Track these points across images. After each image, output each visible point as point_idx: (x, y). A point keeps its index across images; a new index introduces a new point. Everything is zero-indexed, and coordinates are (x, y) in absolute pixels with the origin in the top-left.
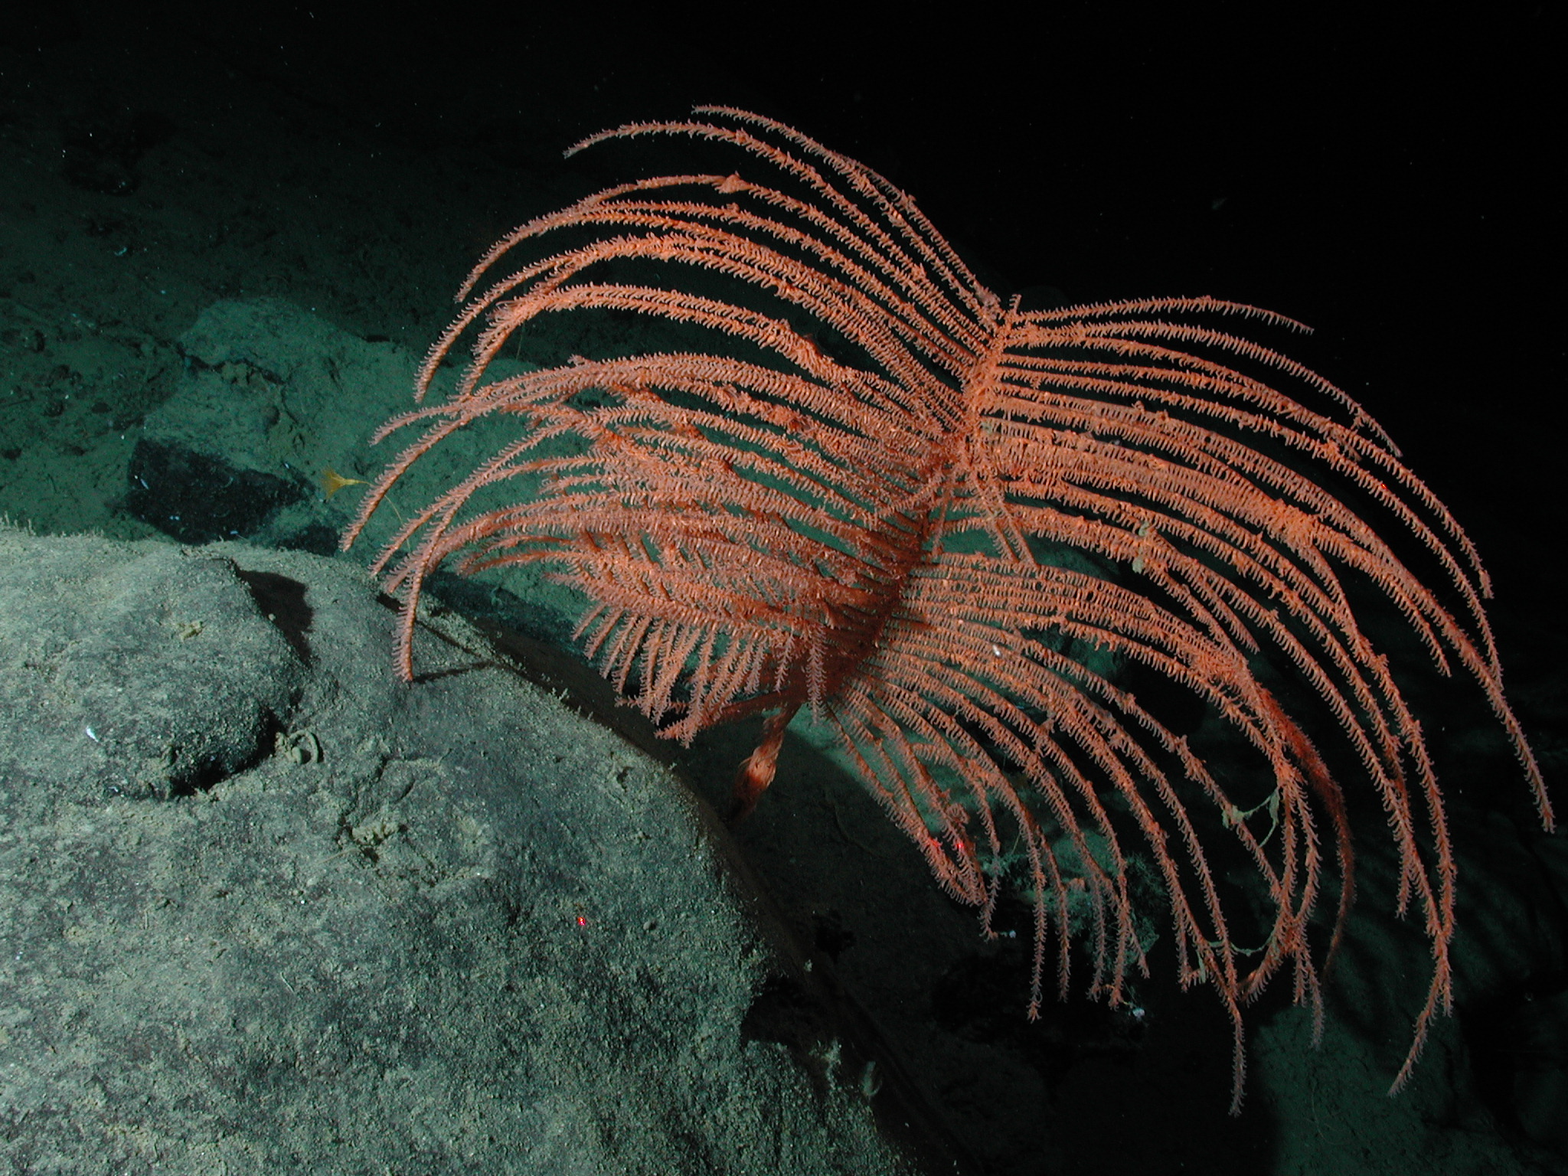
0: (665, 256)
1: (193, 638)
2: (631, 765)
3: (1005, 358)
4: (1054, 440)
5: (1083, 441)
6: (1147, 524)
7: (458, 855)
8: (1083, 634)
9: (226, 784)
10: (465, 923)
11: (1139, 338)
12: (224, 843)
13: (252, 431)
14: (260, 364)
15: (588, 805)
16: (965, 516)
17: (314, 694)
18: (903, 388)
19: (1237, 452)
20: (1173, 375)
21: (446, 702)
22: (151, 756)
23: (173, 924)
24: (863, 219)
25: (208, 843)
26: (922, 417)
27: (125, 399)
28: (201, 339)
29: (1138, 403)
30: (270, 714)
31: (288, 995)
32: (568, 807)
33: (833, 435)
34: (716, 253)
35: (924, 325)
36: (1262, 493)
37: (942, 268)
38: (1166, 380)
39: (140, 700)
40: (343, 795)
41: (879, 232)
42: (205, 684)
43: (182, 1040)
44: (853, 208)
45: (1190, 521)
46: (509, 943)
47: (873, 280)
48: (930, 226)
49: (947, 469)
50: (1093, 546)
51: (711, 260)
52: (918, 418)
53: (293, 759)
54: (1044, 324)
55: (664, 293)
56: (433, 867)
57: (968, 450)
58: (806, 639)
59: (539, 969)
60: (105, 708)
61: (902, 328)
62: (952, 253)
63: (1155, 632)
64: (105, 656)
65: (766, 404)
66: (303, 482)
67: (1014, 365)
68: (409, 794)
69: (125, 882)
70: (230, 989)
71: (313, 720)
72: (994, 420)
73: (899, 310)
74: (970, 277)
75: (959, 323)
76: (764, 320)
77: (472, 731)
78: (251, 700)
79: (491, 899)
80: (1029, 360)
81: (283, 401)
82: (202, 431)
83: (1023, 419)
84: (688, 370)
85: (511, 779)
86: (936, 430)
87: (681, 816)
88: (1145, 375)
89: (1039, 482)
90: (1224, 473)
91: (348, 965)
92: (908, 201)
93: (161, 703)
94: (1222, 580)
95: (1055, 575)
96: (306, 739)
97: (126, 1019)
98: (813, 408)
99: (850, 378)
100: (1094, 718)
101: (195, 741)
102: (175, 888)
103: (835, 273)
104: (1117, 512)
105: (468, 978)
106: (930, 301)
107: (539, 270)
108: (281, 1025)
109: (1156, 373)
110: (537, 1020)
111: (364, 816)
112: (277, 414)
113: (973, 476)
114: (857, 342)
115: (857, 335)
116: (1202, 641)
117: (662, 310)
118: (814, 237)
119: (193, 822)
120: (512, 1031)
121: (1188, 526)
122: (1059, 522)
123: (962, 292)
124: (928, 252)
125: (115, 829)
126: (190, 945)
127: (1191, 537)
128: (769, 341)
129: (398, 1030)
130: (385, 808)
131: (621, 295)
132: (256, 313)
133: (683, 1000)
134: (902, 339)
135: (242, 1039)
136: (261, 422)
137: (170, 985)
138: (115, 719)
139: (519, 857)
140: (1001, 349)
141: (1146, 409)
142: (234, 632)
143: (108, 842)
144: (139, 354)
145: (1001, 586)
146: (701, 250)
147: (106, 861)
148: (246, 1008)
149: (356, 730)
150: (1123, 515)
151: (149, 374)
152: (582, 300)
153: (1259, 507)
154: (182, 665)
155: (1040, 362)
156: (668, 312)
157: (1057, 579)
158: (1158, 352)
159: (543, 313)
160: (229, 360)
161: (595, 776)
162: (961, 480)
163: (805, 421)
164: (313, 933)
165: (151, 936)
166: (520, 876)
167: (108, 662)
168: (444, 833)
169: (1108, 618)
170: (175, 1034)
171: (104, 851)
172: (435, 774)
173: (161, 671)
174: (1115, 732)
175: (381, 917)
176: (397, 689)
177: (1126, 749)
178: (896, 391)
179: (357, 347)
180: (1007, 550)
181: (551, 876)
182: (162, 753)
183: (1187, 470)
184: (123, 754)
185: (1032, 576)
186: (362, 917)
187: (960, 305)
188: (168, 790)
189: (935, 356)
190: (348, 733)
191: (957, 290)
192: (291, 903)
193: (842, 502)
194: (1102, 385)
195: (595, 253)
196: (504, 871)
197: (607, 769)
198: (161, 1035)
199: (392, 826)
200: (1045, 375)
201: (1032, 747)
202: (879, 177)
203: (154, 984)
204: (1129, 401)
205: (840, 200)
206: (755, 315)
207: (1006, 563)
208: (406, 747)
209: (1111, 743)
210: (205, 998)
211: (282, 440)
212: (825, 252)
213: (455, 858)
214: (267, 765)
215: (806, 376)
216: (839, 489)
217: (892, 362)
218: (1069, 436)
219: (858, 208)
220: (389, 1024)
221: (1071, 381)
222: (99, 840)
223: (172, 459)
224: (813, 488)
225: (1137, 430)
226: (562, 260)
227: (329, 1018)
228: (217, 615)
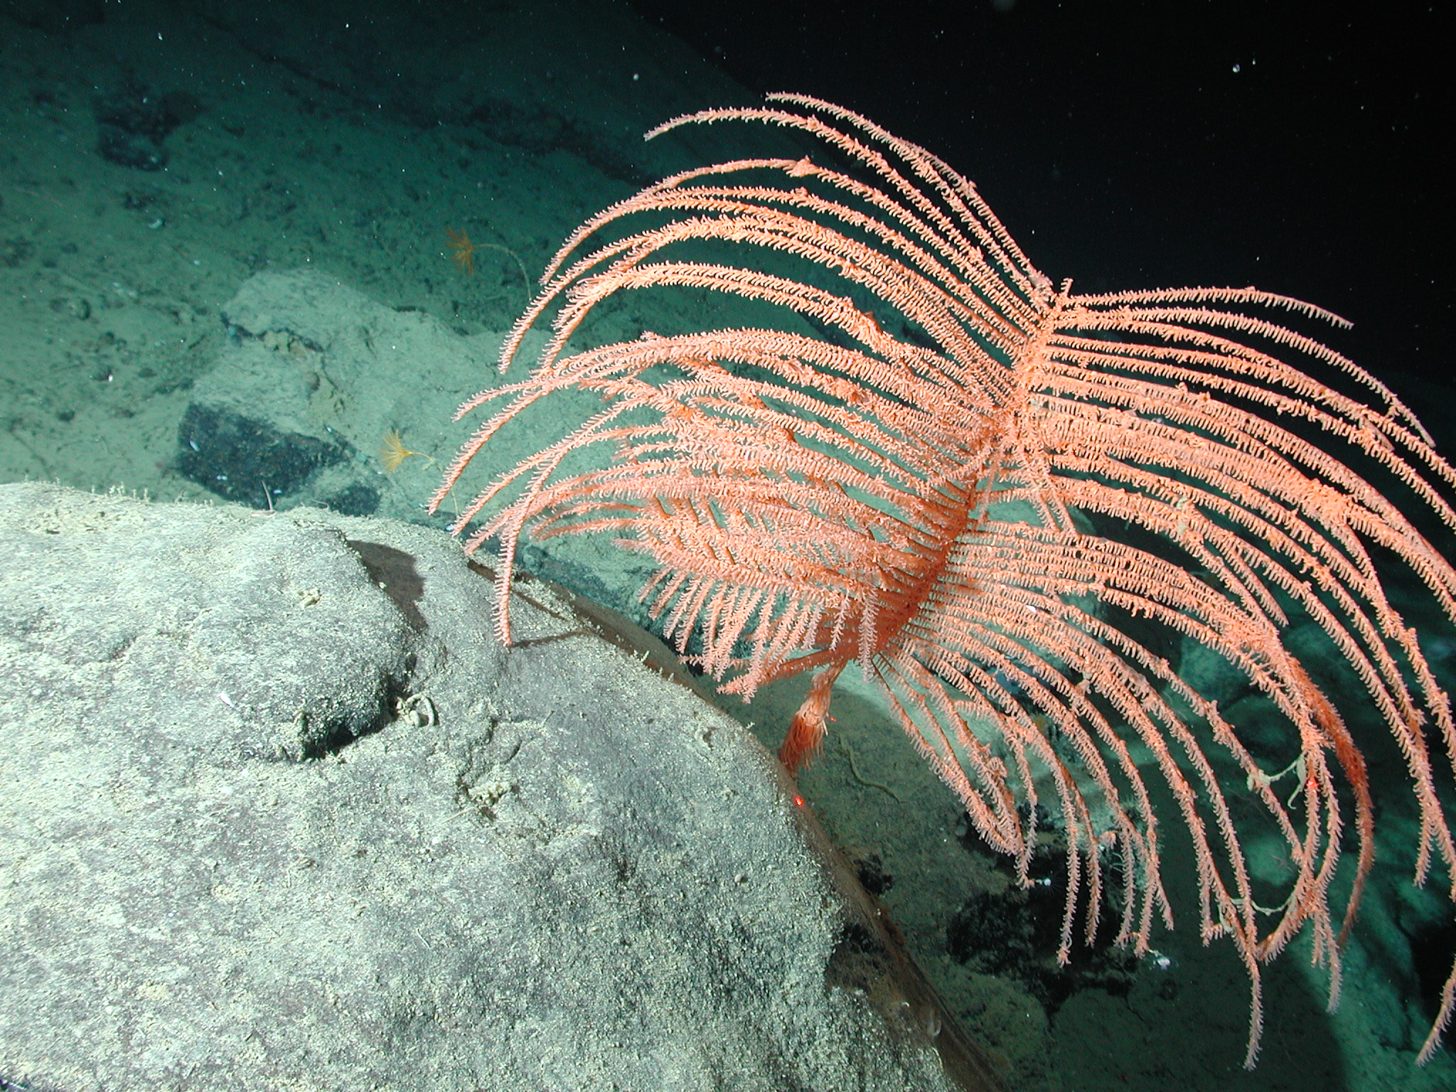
0: (737, 237)
1: (312, 606)
2: (713, 724)
3: (1055, 338)
4: (1099, 418)
5: (1127, 418)
6: (1184, 498)
7: (565, 812)
8: (1121, 601)
9: (350, 747)
10: (579, 879)
11: (1184, 324)
12: (353, 804)
13: (295, 396)
14: (300, 332)
15: (679, 763)
16: (1010, 486)
17: (427, 660)
18: (957, 364)
19: (1276, 435)
20: (1214, 359)
21: (543, 665)
22: (283, 721)
23: (314, 882)
24: (925, 204)
25: (339, 804)
26: (975, 391)
27: (168, 365)
28: (244, 309)
29: (1182, 384)
30: (390, 678)
31: (424, 950)
32: (662, 766)
33: (890, 408)
34: (785, 234)
35: (978, 304)
36: (1299, 473)
37: (998, 252)
38: (1208, 364)
39: (271, 667)
40: (459, 756)
41: (940, 215)
42: (330, 651)
43: (332, 995)
44: (916, 192)
45: (1227, 497)
46: (619, 898)
47: (932, 261)
48: (989, 212)
49: (995, 440)
50: (1132, 517)
51: (780, 242)
52: (970, 393)
53: (411, 722)
54: (1093, 308)
55: (736, 271)
56: (544, 825)
57: (1016, 424)
58: (860, 600)
59: (648, 922)
60: (239, 675)
61: (958, 310)
62: (1008, 238)
63: (1189, 601)
64: (235, 624)
65: (829, 377)
66: (345, 445)
67: (1064, 346)
68: (517, 755)
69: (266, 842)
70: (371, 945)
71: (426, 684)
72: (1042, 396)
73: (956, 290)
74: (1024, 260)
75: (1013, 304)
76: (830, 298)
77: (569, 693)
78: (372, 667)
79: (601, 856)
80: (1078, 341)
81: (323, 368)
82: (249, 396)
83: (1071, 396)
84: (756, 345)
85: (609, 740)
86: (987, 404)
87: (762, 773)
88: (1189, 358)
89: (1083, 456)
90: (1262, 453)
91: (477, 921)
92: (968, 188)
93: (291, 669)
94: (1257, 551)
95: (1095, 545)
96: (422, 703)
97: (278, 975)
98: (872, 382)
99: (909, 354)
100: (1128, 682)
101: (324, 705)
102: (314, 848)
103: (897, 254)
104: (1157, 486)
105: (585, 931)
106: (985, 282)
107: (619, 250)
108: (421, 980)
109: (1200, 357)
110: (648, 971)
111: (478, 776)
112: (318, 380)
113: (1020, 449)
114: (915, 320)
115: (915, 313)
116: (1234, 610)
117: (733, 287)
118: (878, 220)
119: (325, 784)
120: (626, 982)
121: (1225, 501)
122: (1101, 493)
123: (1016, 275)
124: (985, 236)
125: (254, 790)
126: (330, 903)
127: (1227, 512)
128: (833, 318)
129: (525, 983)
130: (496, 768)
131: (695, 273)
132: (294, 284)
133: (772, 949)
134: (957, 318)
135: (386, 994)
136: (303, 388)
137: (315, 942)
138: (250, 685)
139: (622, 814)
140: (1051, 329)
141: (1189, 391)
142: (350, 600)
143: (247, 804)
144: (178, 322)
145: (1042, 554)
146: (771, 232)
147: (247, 822)
148: (388, 964)
149: (466, 693)
150: (1162, 490)
151: (191, 340)
152: (658, 278)
153: (1294, 486)
154: (305, 633)
155: (1088, 343)
156: (739, 289)
157: (1097, 548)
158: (1202, 338)
159: (621, 291)
160: (272, 329)
161: (682, 736)
162: (1008, 452)
163: (864, 394)
164: (443, 890)
165: (294, 895)
166: (624, 832)
167: (238, 630)
168: (551, 792)
169: (1144, 586)
170: (323, 989)
171: (244, 812)
172: (540, 735)
173: (288, 639)
174: (1147, 695)
175: (504, 874)
176: (499, 653)
177: (1158, 711)
178: (950, 367)
179: (387, 316)
180: (1050, 520)
181: (651, 833)
182: (294, 718)
183: (1226, 448)
184: (258, 719)
185: (1073, 544)
186: (487, 874)
187: (1014, 288)
188: (300, 753)
189: (988, 335)
190: (459, 696)
191: (1011, 273)
192: (419, 861)
193: (897, 471)
194: (1147, 366)
195: (672, 233)
196: (609, 828)
197: (692, 729)
198: (310, 990)
199: (505, 786)
200: (1093, 355)
201: (1068, 707)
202: (942, 164)
203: (300, 941)
204: (1173, 382)
205: (904, 185)
206: (820, 293)
207: (1048, 532)
208: (512, 710)
209: (1144, 705)
210: (348, 954)
211: (324, 404)
212: (887, 234)
213: (563, 816)
214: (388, 729)
215: (867, 351)
216: (895, 461)
217: (948, 340)
218: (1113, 413)
219: (921, 193)
220: (517, 977)
221: (1118, 362)
222: (239, 802)
223: (221, 422)
224: (870, 458)
225: (1179, 410)
226: (639, 240)
227: (463, 972)
228: (333, 583)
